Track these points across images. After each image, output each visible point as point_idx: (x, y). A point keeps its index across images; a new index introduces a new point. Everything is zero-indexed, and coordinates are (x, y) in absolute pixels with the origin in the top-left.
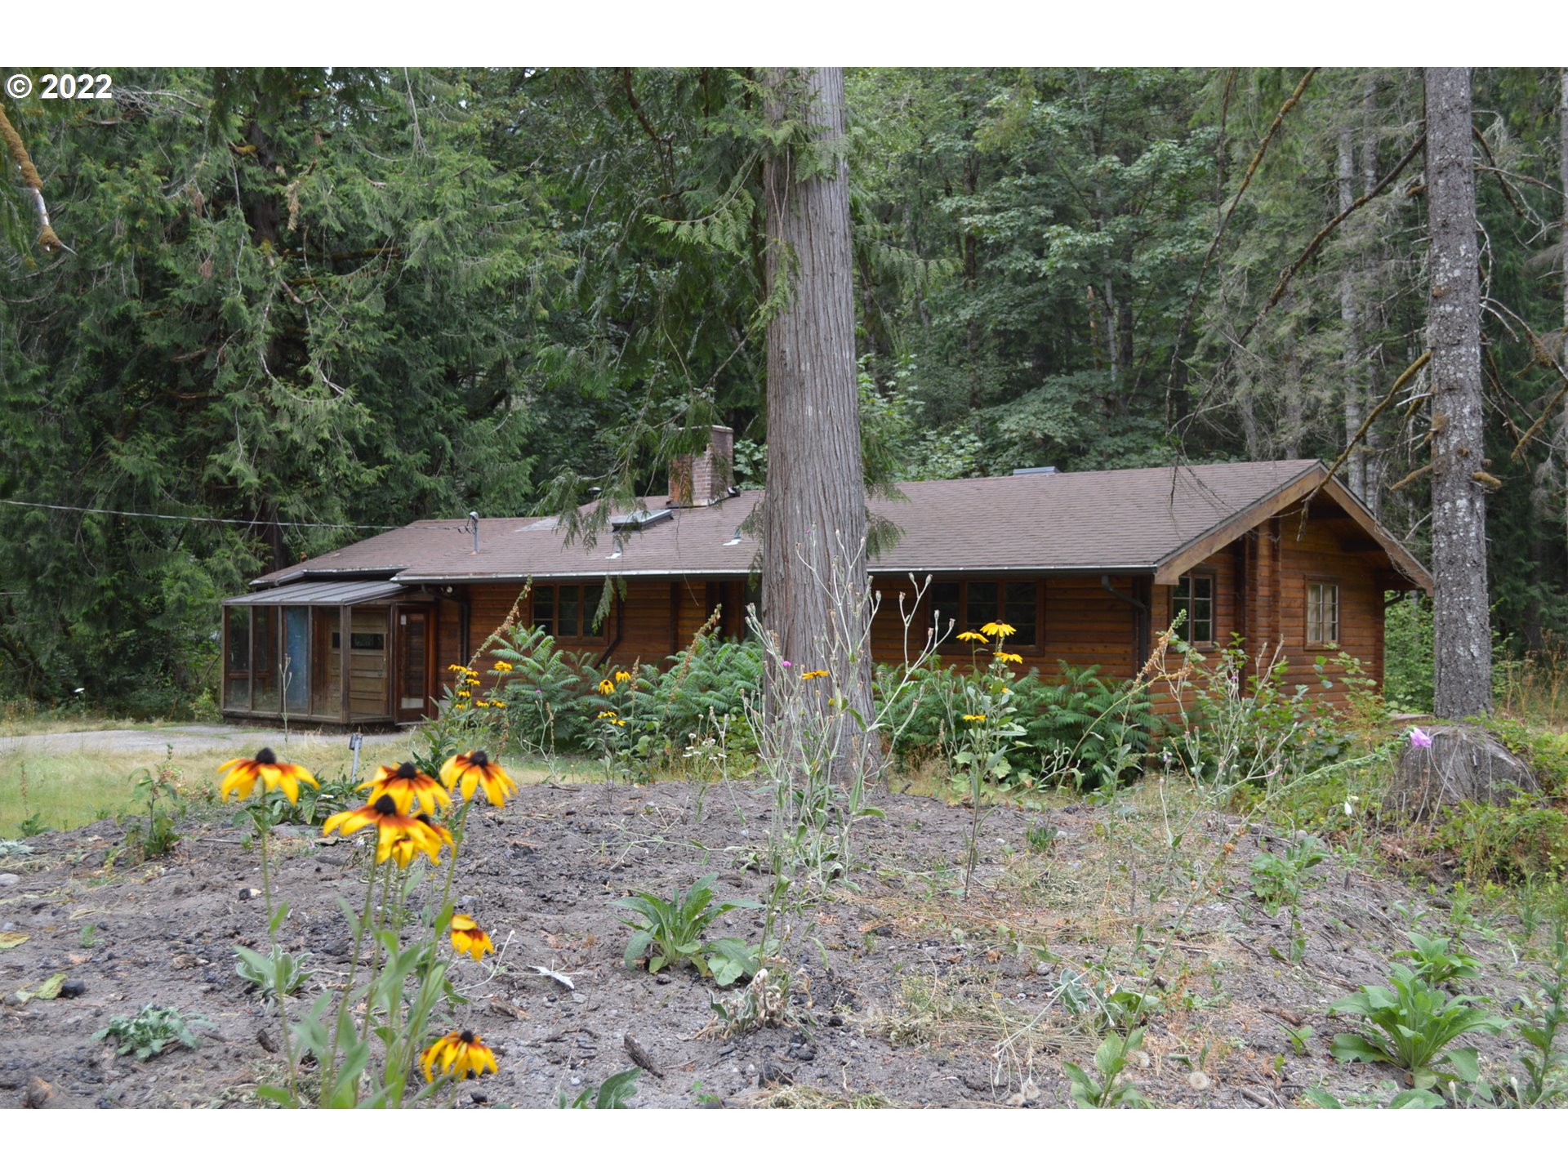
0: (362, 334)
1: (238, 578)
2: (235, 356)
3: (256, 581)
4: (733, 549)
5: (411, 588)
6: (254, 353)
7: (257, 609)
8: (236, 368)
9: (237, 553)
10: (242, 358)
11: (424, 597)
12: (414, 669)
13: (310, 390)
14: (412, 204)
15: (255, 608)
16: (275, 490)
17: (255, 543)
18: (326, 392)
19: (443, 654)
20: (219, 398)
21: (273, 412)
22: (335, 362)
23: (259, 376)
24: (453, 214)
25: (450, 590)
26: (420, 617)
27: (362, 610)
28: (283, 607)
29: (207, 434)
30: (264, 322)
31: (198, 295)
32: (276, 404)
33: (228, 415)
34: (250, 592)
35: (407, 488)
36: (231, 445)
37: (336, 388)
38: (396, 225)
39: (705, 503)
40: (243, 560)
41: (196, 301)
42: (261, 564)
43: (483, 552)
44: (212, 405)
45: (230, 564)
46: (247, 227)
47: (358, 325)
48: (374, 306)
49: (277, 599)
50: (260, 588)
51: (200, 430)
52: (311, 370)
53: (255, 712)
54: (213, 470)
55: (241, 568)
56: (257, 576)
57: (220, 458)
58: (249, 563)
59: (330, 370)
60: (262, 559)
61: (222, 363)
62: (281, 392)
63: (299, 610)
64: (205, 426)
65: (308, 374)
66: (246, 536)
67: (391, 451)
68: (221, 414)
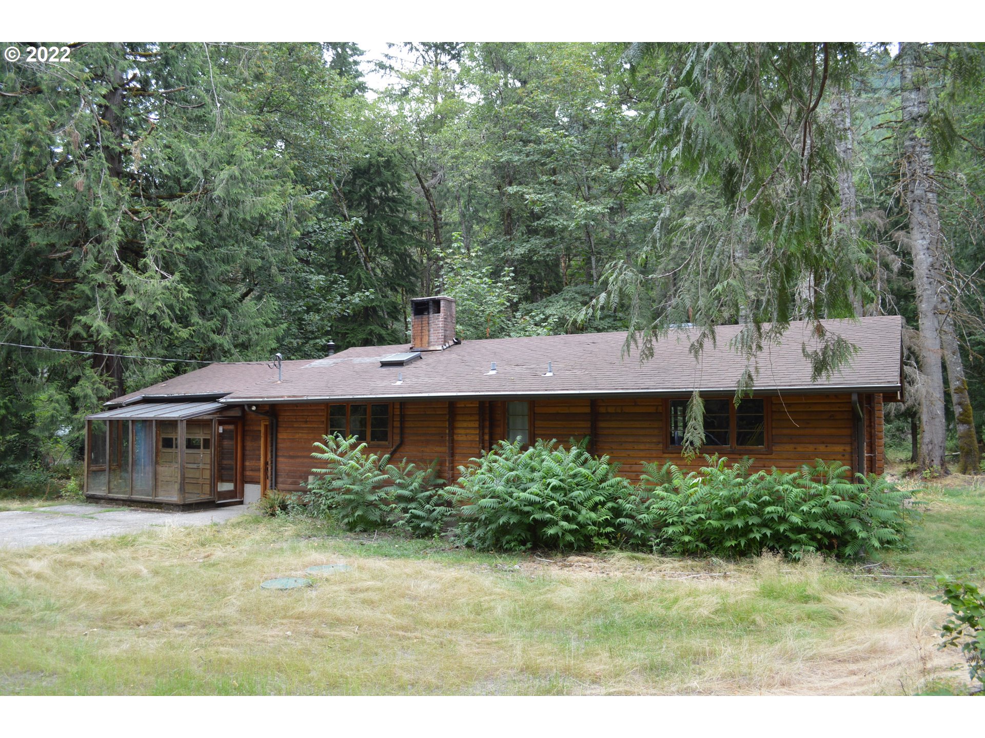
0: (182, 241)
1: (95, 401)
2: (95, 250)
3: (108, 403)
4: (491, 377)
5: (230, 407)
6: (110, 247)
7: (112, 422)
8: (96, 259)
9: (94, 383)
10: (99, 252)
11: (237, 413)
12: (225, 462)
13: (147, 275)
14: (216, 159)
15: (111, 421)
16: (119, 343)
17: (105, 377)
18: (158, 276)
19: (247, 453)
20: (83, 280)
21: (121, 289)
22: (164, 258)
23: (114, 263)
24: (246, 164)
25: (254, 408)
26: (231, 427)
27: (193, 423)
28: (133, 421)
29: (72, 304)
30: (116, 228)
31: (69, 211)
32: (123, 283)
33: (88, 292)
34: (103, 410)
35: (205, 342)
36: (91, 311)
37: (165, 274)
38: (205, 172)
39: (440, 348)
40: (98, 389)
41: (67, 215)
42: (110, 391)
43: (286, 381)
44: (77, 285)
45: (89, 392)
46: (106, 165)
47: (178, 234)
48: (190, 222)
49: (128, 415)
50: (111, 408)
51: (67, 302)
52: (148, 261)
53: (111, 495)
54: (76, 328)
55: (96, 394)
56: (108, 400)
57: (83, 319)
58: (102, 391)
59: (161, 263)
60: (109, 388)
61: (85, 256)
62: (128, 276)
63: (146, 422)
64: (71, 300)
65: (145, 264)
66: (99, 373)
67: (195, 318)
68: (83, 291)
